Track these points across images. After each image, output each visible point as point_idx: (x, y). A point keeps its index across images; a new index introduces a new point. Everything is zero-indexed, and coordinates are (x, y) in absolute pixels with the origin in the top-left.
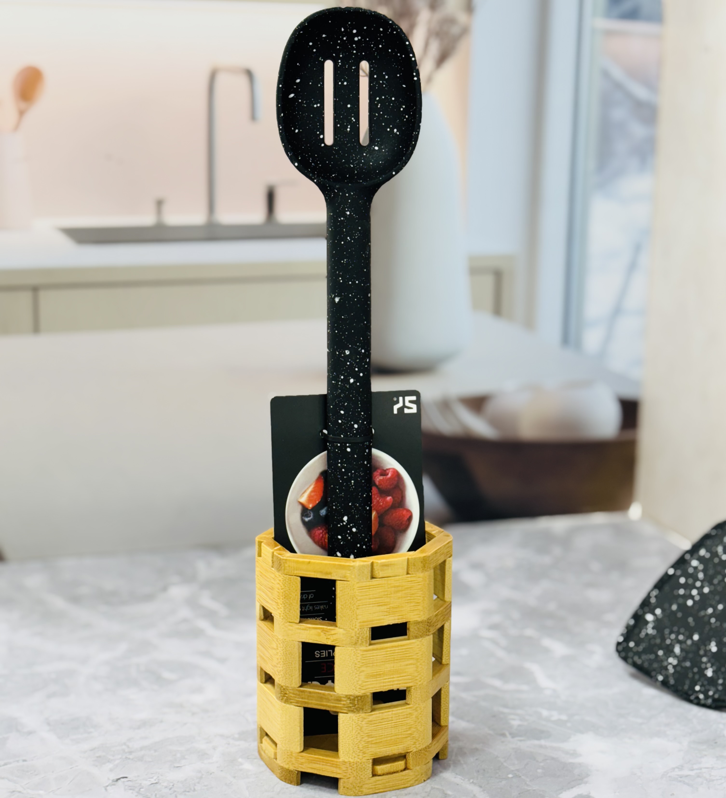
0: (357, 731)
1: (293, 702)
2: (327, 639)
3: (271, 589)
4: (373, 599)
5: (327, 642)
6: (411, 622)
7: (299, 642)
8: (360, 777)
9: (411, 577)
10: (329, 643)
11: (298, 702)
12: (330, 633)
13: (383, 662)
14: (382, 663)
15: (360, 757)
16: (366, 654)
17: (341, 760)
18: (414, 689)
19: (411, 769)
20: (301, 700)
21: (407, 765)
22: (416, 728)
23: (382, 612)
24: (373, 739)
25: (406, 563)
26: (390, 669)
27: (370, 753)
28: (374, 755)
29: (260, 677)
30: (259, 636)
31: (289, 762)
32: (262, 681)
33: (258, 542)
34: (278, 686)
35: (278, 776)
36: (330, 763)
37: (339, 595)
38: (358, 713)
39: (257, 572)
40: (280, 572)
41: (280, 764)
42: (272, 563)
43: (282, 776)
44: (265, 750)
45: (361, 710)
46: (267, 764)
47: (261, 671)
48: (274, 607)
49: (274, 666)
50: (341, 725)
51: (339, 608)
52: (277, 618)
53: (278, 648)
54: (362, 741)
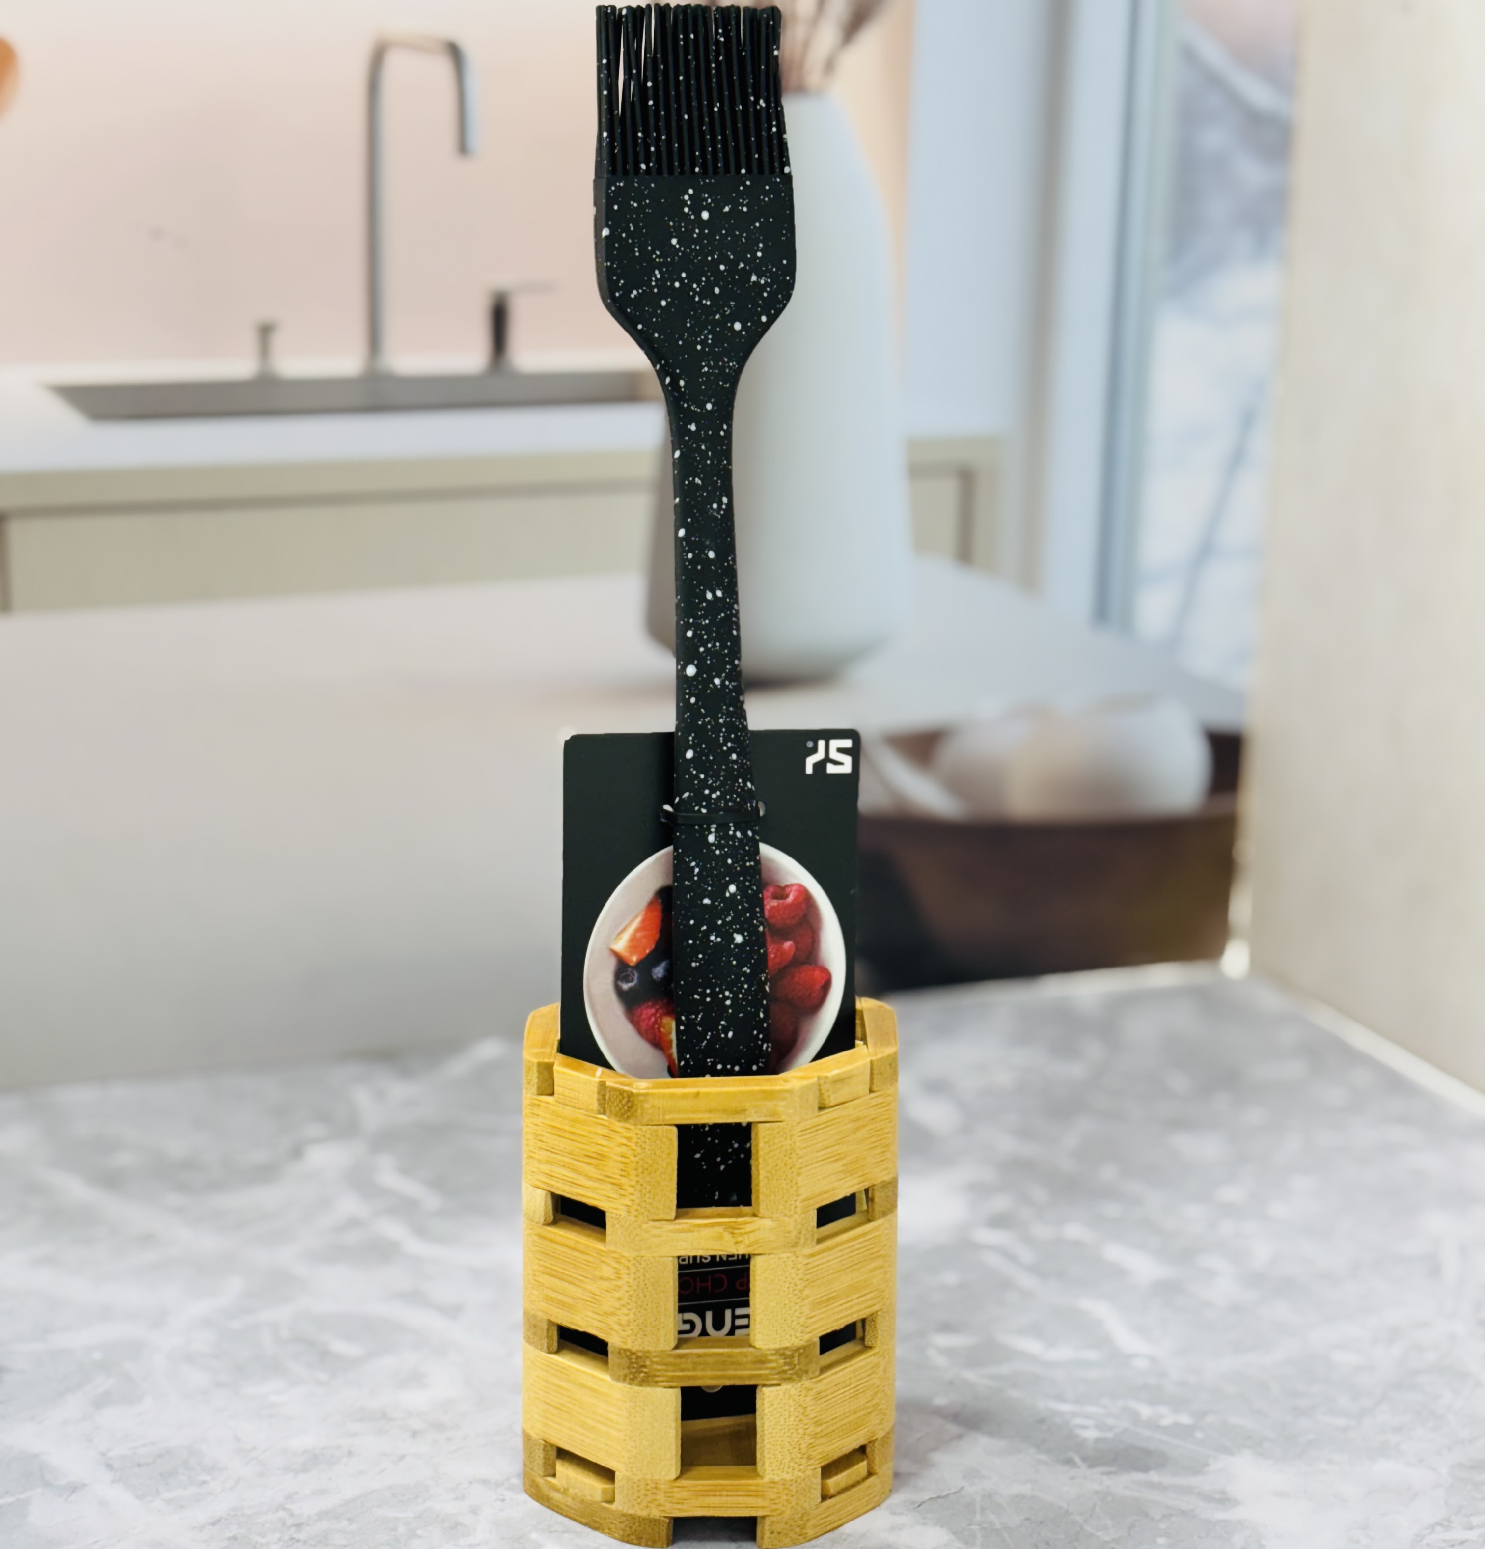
1: (660, 1381)
2: (736, 1243)
3: (595, 1158)
4: (824, 1150)
6: (875, 1187)
7: (673, 1257)
8: (801, 1506)
9: (876, 1097)
10: (737, 1251)
12: (742, 1231)
13: (837, 1272)
14: (836, 1275)
15: (803, 1467)
16: (813, 1262)
17: (766, 1479)
18: (880, 1318)
19: (876, 1474)
20: (676, 1374)
21: (871, 1467)
23: (835, 1173)
24: (822, 1427)
25: (870, 1071)
26: (847, 1284)
27: (817, 1458)
28: (825, 1458)
29: (545, 1342)
30: (541, 1258)
31: (650, 1502)
32: (551, 1349)
33: (536, 1065)
34: (619, 1353)
35: (616, 1535)
36: (742, 1490)
37: (761, 1153)
38: (800, 1381)
39: (536, 1127)
40: (631, 1121)
41: (625, 1511)
42: (600, 1104)
43: (629, 1535)
44: (568, 1489)
45: (804, 1374)
46: (572, 1515)
47: (548, 1329)
48: (606, 1193)
49: (606, 1313)
50: (766, 1411)
51: (761, 1177)
52: (618, 1216)
53: (621, 1276)
54: (805, 1436)
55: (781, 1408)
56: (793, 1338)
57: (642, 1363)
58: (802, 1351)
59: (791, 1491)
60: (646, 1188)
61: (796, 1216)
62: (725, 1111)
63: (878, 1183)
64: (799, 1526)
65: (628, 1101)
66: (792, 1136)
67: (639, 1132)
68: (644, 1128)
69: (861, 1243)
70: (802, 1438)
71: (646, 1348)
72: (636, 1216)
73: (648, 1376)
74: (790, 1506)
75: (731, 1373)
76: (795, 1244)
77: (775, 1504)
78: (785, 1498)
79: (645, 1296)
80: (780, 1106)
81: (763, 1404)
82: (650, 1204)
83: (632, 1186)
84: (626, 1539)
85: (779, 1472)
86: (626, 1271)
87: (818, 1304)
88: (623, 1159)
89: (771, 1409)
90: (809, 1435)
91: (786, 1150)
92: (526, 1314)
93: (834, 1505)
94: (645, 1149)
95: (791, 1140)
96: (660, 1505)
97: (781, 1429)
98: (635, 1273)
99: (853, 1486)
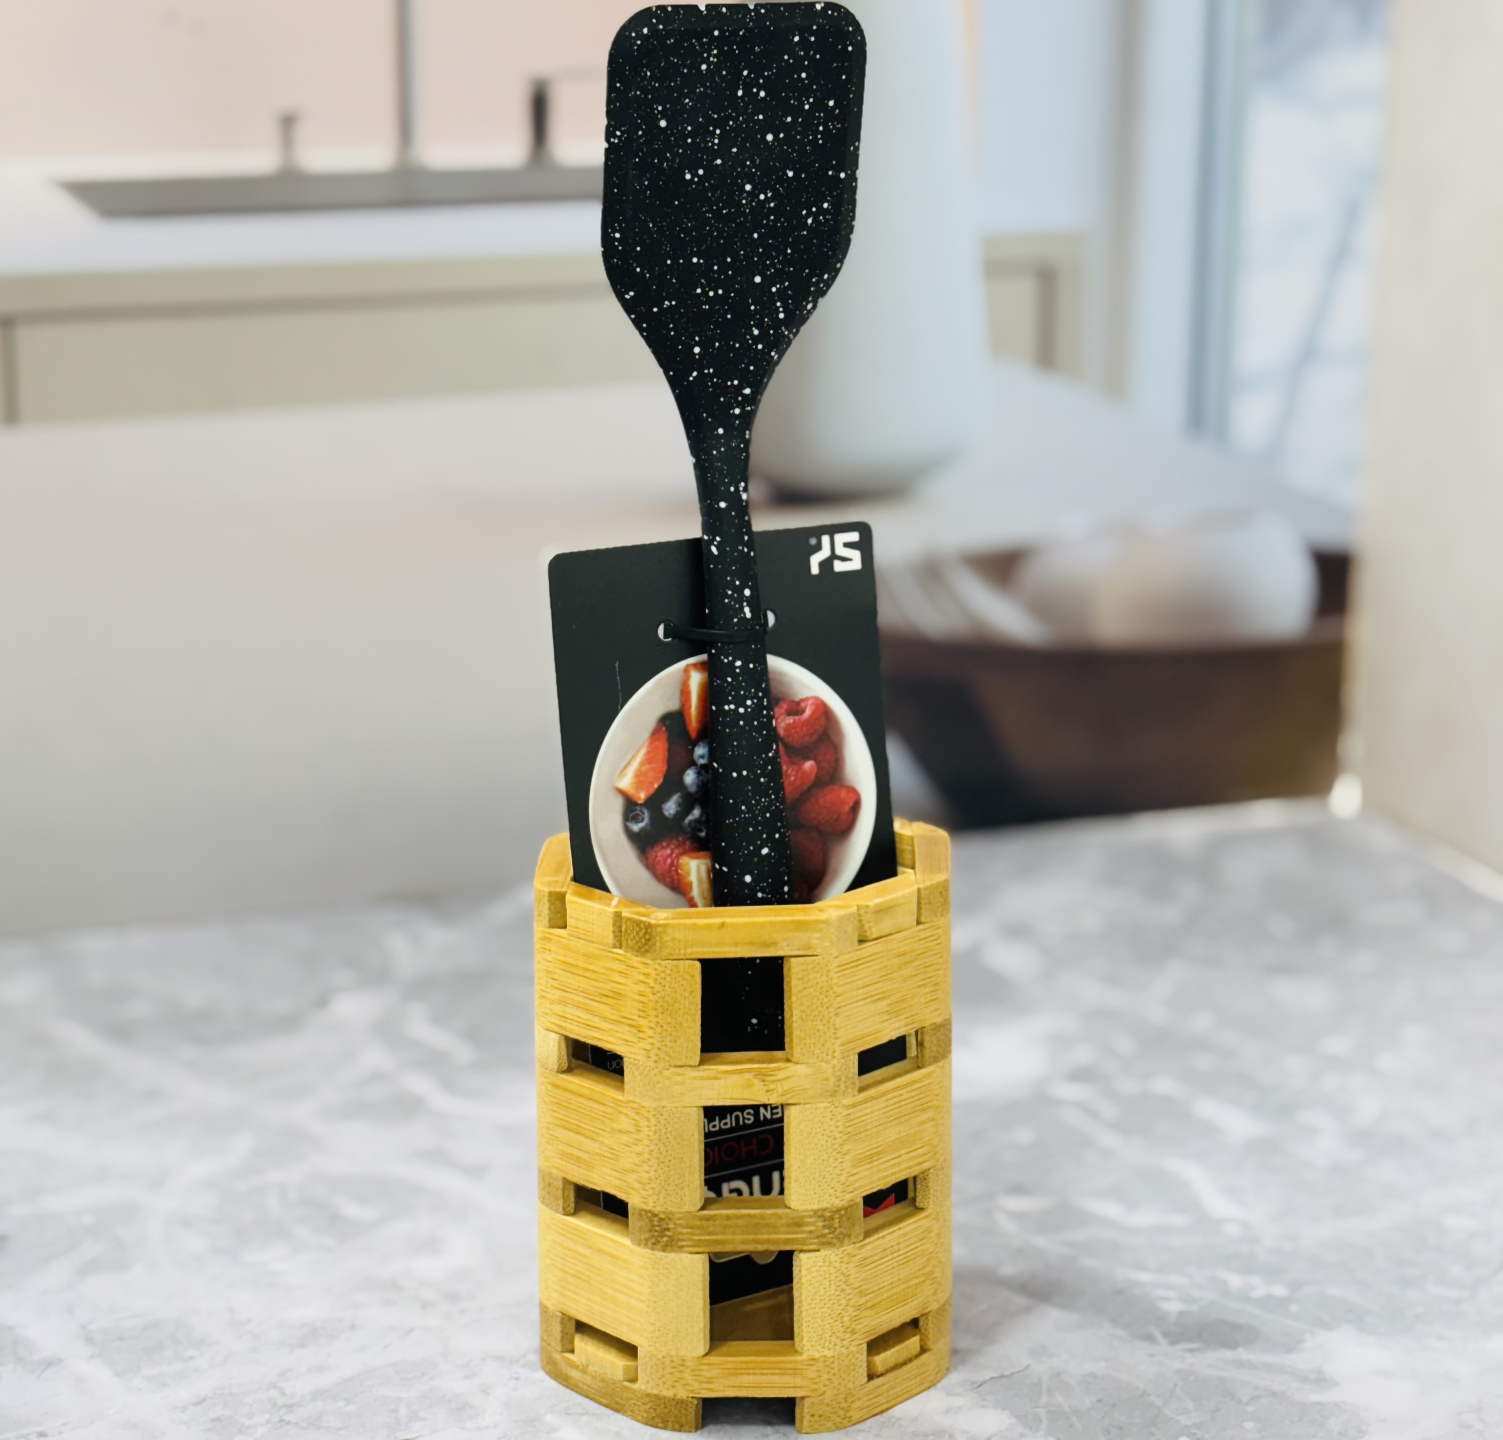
0: (838, 1286)
1: (685, 1246)
2: (768, 1091)
4: (864, 987)
5: (769, 1099)
6: (925, 1030)
7: (697, 1107)
8: (845, 1386)
9: (925, 929)
10: (772, 1099)
11: (698, 1243)
12: (775, 1078)
13: (881, 1125)
14: (880, 1128)
15: (846, 1343)
16: (853, 1113)
17: (805, 1356)
18: (934, 1174)
19: (931, 1351)
21: (924, 1343)
22: (937, 1258)
23: (879, 1014)
25: (915, 900)
26: (894, 1138)
27: (863, 1331)
28: (870, 1333)
29: (561, 1202)
30: (554, 1109)
31: (677, 1381)
32: (567, 1210)
33: (547, 894)
34: (640, 1214)
35: (640, 1418)
36: (780, 1369)
37: (794, 991)
38: (842, 1246)
39: (548, 964)
40: (648, 955)
41: (649, 1391)
42: (615, 937)
43: (654, 1417)
44: (587, 1366)
45: (847, 1238)
46: (592, 1396)
47: (564, 1189)
48: (623, 1037)
49: (626, 1171)
50: (804, 1280)
51: (794, 1018)
52: (637, 1062)
53: (640, 1129)
54: (848, 1307)
55: (820, 1276)
56: (833, 1199)
57: (665, 1226)
58: (843, 1212)
59: (833, 1369)
60: (666, 1031)
61: (835, 1062)
62: (752, 944)
63: (928, 1026)
64: (842, 1409)
65: (646, 933)
66: (829, 971)
67: (657, 966)
68: (663, 963)
69: (908, 1092)
70: (844, 1309)
71: (670, 1209)
72: (656, 1062)
73: (672, 1241)
74: (832, 1385)
75: (765, 1237)
76: (834, 1093)
77: (816, 1383)
78: (826, 1377)
79: (667, 1151)
80: (814, 938)
81: (800, 1271)
82: (672, 1047)
83: (652, 1028)
84: (650, 1422)
85: (820, 1349)
86: (646, 1123)
87: (860, 1161)
88: (642, 999)
89: (809, 1277)
90: (853, 1306)
91: (822, 988)
92: (541, 1172)
93: (883, 1384)
94: (665, 986)
95: (827, 976)
96: (687, 1385)
97: (821, 1300)
98: (656, 1125)
99: (905, 1363)
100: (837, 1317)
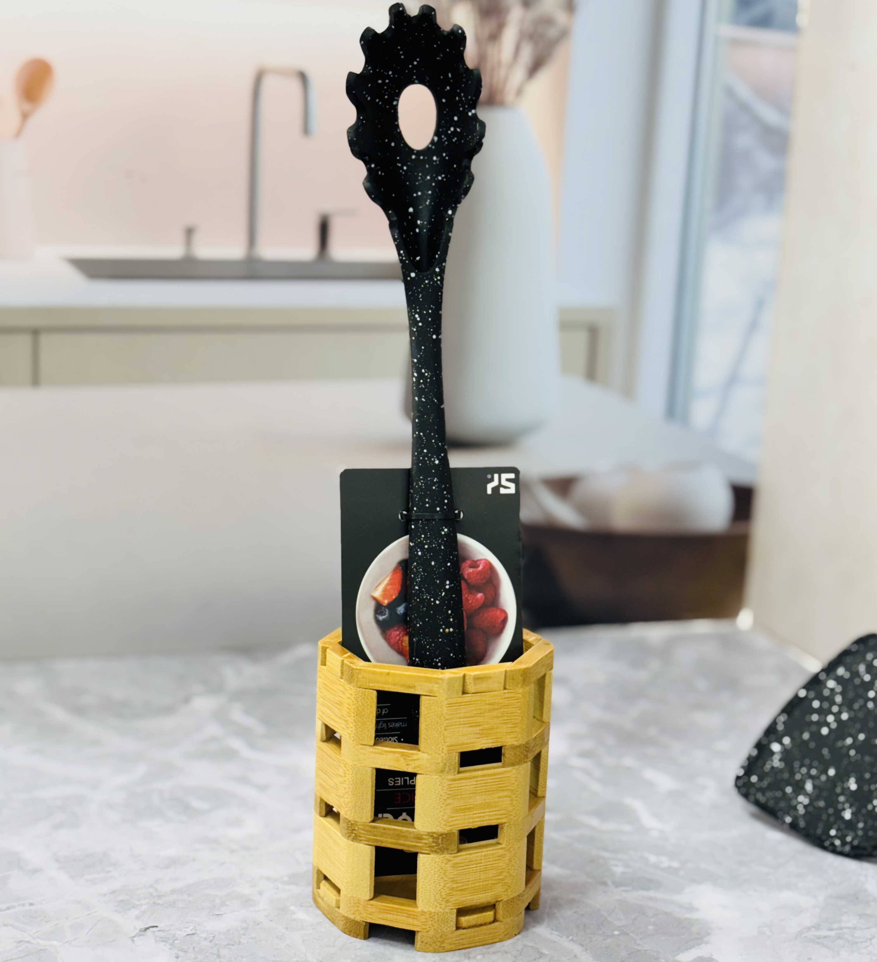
0: (440, 875)
1: (363, 840)
2: (407, 765)
3: (338, 704)
4: (464, 718)
5: (407, 769)
6: (507, 747)
7: (372, 768)
8: (441, 930)
9: (508, 693)
10: (410, 770)
11: (369, 840)
12: (411, 758)
13: (473, 793)
14: (471, 795)
15: (443, 906)
16: (454, 784)
17: (419, 909)
18: (508, 826)
19: (501, 921)
20: (371, 837)
21: (497, 917)
22: (508, 872)
23: (474, 734)
24: (458, 885)
25: (503, 676)
26: (481, 802)
27: (453, 903)
28: (457, 904)
29: (319, 811)
30: (320, 761)
31: (356, 911)
32: (322, 814)
34: (344, 820)
35: (340, 928)
37: (423, 713)
38: (443, 854)
39: (321, 685)
40: (352, 684)
41: (344, 914)
42: (341, 673)
43: (346, 929)
44: (324, 897)
45: (446, 851)
46: (325, 913)
47: (321, 803)
48: (342, 726)
50: (421, 868)
51: (423, 728)
52: (346, 744)
53: (346, 775)
54: (445, 888)
56: (439, 828)
57: (353, 828)
60: (358, 725)
61: (443, 754)
62: (403, 686)
65: (351, 673)
66: (442, 706)
67: (355, 691)
68: (358, 689)
70: (442, 888)
71: (356, 819)
72: (353, 741)
73: (356, 836)
74: (434, 928)
75: (402, 842)
76: (442, 771)
77: (424, 925)
79: (356, 789)
80: (435, 687)
81: (420, 863)
82: (360, 734)
84: (344, 931)
85: (428, 907)
86: (348, 772)
87: (457, 810)
89: (425, 868)
90: (449, 888)
91: (438, 714)
93: (467, 934)
94: (359, 701)
98: (352, 774)
99: (481, 925)
100: (438, 892)
